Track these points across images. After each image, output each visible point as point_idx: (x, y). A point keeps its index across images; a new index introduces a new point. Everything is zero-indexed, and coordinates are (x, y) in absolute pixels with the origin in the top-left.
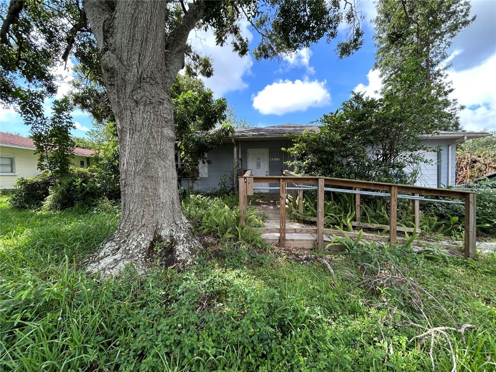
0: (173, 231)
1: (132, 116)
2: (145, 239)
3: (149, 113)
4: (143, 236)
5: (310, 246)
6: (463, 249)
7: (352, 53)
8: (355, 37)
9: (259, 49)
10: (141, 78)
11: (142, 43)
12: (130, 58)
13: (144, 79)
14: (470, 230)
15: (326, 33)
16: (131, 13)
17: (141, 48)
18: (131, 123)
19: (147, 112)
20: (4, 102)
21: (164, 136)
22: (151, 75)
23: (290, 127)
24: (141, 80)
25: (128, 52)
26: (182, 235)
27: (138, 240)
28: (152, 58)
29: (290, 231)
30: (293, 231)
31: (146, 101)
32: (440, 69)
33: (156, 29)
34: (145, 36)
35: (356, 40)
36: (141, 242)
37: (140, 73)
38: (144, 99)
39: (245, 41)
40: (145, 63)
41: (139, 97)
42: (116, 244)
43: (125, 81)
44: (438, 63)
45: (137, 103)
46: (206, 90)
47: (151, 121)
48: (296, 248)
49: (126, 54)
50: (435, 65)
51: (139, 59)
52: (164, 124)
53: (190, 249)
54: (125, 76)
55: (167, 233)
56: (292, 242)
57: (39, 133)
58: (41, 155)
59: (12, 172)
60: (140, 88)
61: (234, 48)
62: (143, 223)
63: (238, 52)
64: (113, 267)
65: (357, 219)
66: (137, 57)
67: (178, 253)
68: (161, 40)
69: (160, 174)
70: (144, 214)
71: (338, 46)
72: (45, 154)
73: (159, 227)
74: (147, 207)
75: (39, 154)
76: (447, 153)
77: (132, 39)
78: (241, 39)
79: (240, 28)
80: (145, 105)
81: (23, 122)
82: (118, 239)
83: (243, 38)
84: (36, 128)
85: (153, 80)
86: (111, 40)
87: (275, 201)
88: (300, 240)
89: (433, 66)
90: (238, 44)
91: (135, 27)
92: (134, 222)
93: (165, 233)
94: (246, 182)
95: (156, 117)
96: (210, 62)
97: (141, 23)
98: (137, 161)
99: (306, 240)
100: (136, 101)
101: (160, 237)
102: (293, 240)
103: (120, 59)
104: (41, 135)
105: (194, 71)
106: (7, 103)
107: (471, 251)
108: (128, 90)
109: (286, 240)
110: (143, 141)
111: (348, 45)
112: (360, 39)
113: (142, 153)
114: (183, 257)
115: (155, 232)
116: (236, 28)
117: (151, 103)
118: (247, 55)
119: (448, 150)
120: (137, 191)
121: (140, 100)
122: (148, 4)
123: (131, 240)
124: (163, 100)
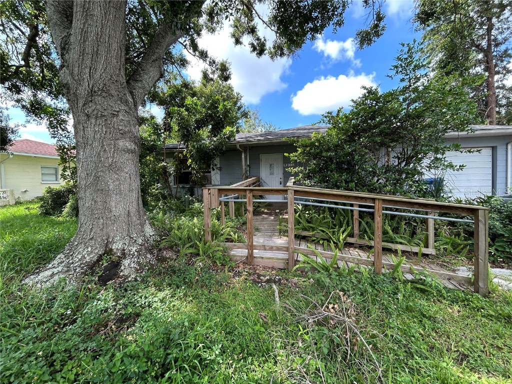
0: (126, 245)
1: (84, 130)
2: (92, 252)
3: (101, 127)
4: (90, 249)
5: (281, 265)
6: (472, 280)
7: (374, 41)
8: (376, 22)
9: (274, 48)
10: (92, 91)
11: (93, 56)
12: (81, 72)
13: (95, 92)
14: (480, 257)
15: (331, 23)
16: (80, 28)
17: (92, 61)
18: (83, 137)
19: (99, 125)
20: (37, 119)
21: (118, 148)
22: (103, 87)
23: (305, 129)
24: (92, 93)
25: (79, 67)
26: (134, 249)
27: (83, 253)
28: (105, 70)
29: (259, 248)
30: (262, 248)
31: (97, 114)
32: (507, 48)
33: (108, 41)
34: (95, 49)
35: (376, 26)
36: (86, 256)
37: (91, 86)
38: (95, 112)
39: (263, 40)
40: (97, 76)
41: (90, 110)
42: (65, 256)
43: (77, 96)
44: (505, 40)
45: (88, 116)
46: (236, 94)
47: (103, 134)
48: (264, 268)
49: (77, 69)
50: (501, 44)
51: (90, 73)
52: (119, 136)
53: (139, 263)
54: (76, 90)
55: (120, 246)
56: (260, 260)
57: (63, 145)
58: (64, 166)
59: (56, 180)
60: (91, 101)
61: (252, 49)
62: (91, 237)
63: (256, 52)
64: (47, 281)
65: (355, 235)
66: (87, 70)
67: (122, 268)
68: (116, 51)
69: (111, 187)
70: (93, 227)
71: (357, 34)
72: (67, 165)
73: (111, 240)
74: (96, 220)
75: (63, 165)
76: (505, 153)
77: (83, 53)
78: (258, 39)
79: (257, 27)
80: (96, 118)
81: (50, 136)
82: (68, 251)
83: (261, 38)
84: (61, 141)
85: (106, 92)
86: (67, 56)
87: (280, 211)
88: (270, 258)
89: (497, 45)
90: (255, 44)
91: (85, 41)
92: (84, 235)
93: (117, 246)
94: (210, 194)
95: (108, 130)
96: (227, 65)
97: (92, 36)
98: (87, 174)
99: (277, 259)
100: (88, 115)
101: (111, 250)
102: (262, 258)
103: (72, 74)
104: (65, 148)
105: (211, 76)
106: (40, 120)
107: (481, 284)
108: (81, 105)
109: (255, 257)
110: (94, 154)
111: (369, 33)
112: (382, 24)
113: (93, 166)
114: (126, 273)
115: (107, 245)
116: (253, 28)
117: (102, 116)
118: (265, 55)
119: (507, 149)
120: (87, 205)
121: (91, 113)
122: (98, 17)
123: (77, 253)
124: (118, 112)
